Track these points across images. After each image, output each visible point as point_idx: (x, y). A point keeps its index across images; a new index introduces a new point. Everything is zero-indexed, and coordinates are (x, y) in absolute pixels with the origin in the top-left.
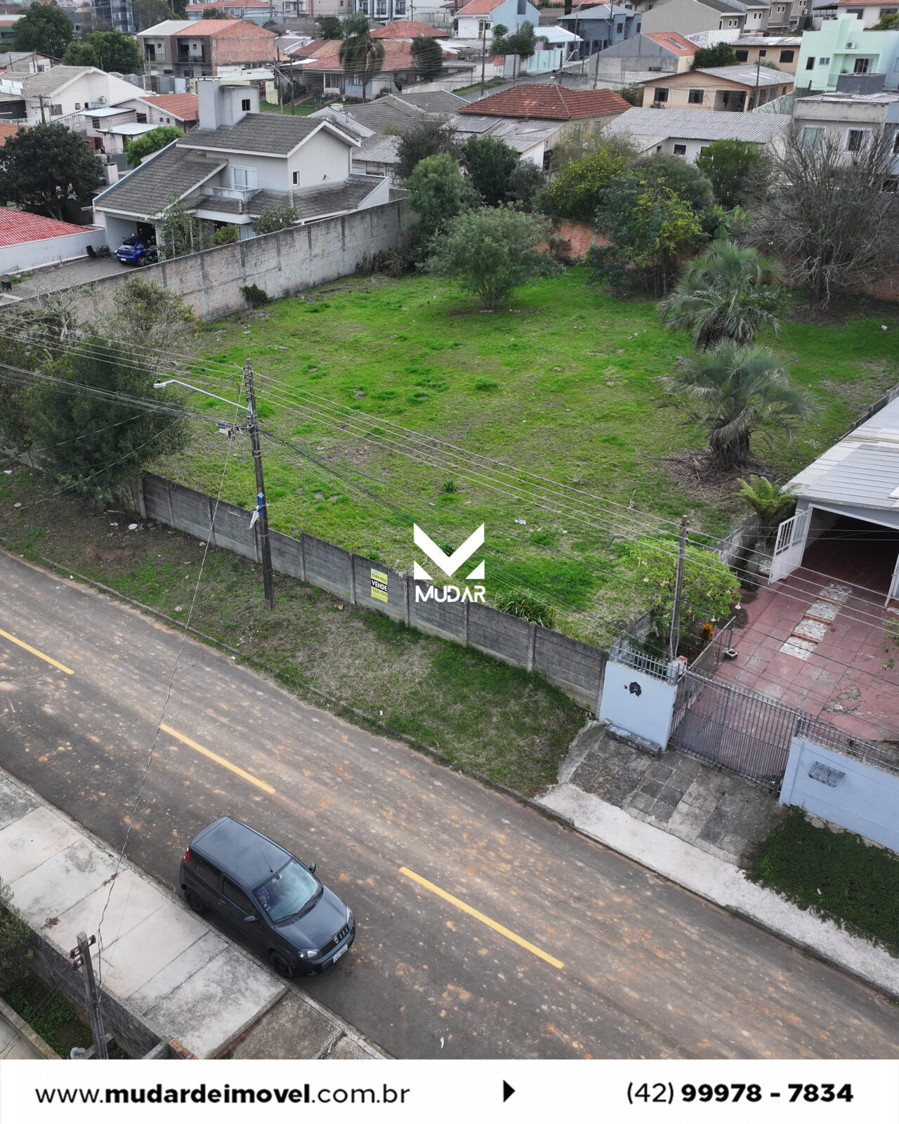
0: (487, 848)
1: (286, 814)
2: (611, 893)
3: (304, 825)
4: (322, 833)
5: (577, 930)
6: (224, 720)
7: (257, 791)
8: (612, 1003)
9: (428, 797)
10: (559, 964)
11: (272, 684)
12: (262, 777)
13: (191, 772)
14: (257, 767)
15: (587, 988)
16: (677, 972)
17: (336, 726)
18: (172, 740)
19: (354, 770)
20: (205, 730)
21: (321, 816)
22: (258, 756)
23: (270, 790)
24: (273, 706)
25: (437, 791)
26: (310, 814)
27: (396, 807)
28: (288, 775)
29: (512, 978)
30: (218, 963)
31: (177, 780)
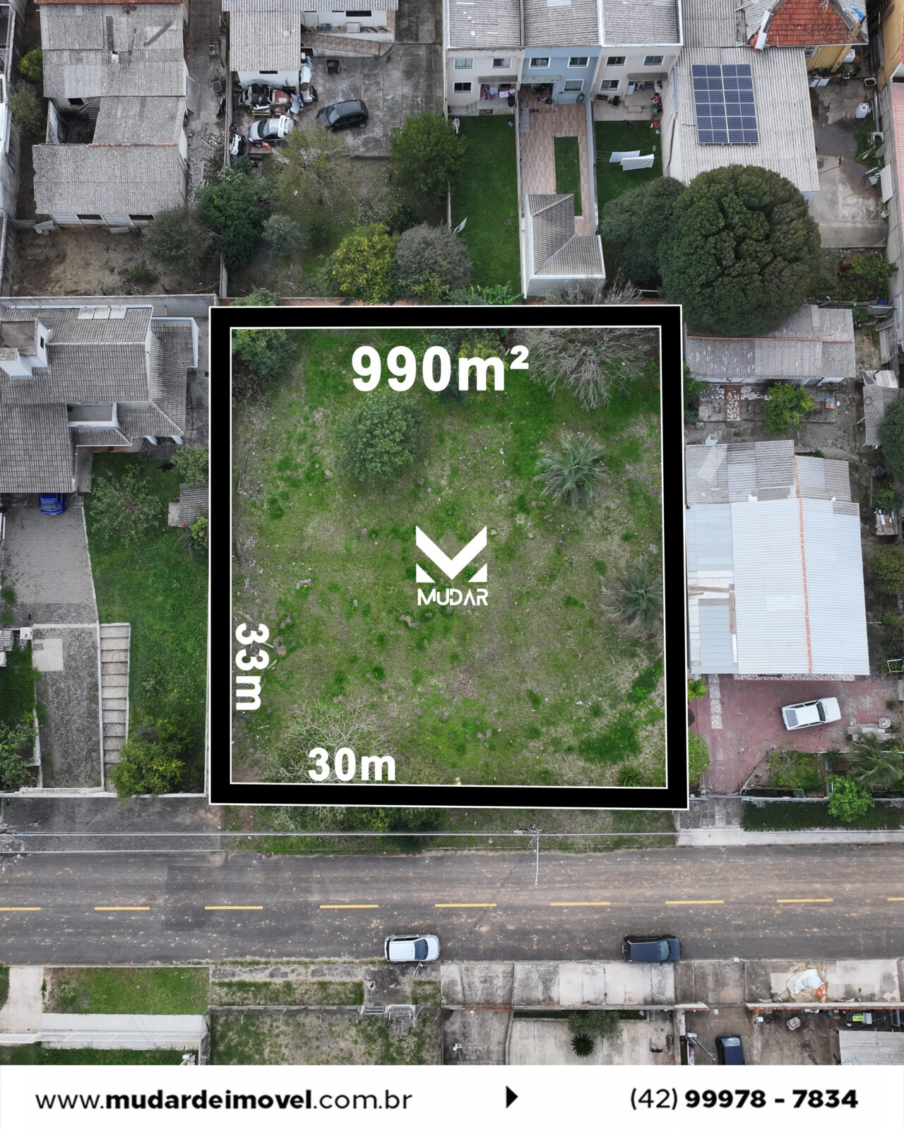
0: (679, 875)
1: (622, 909)
2: (718, 865)
3: (629, 909)
4: (636, 908)
5: (719, 886)
6: (566, 885)
7: (606, 907)
8: (740, 903)
9: (650, 868)
10: (722, 902)
11: (560, 853)
12: (601, 900)
13: (580, 916)
14: (596, 897)
15: (732, 903)
16: (747, 880)
17: (598, 858)
18: (561, 908)
19: (621, 874)
20: (565, 894)
21: (630, 901)
22: (592, 893)
23: (608, 904)
24: (572, 865)
25: (650, 863)
26: (627, 904)
27: (646, 880)
28: (607, 893)
29: (716, 915)
30: (653, 970)
31: (580, 922)
